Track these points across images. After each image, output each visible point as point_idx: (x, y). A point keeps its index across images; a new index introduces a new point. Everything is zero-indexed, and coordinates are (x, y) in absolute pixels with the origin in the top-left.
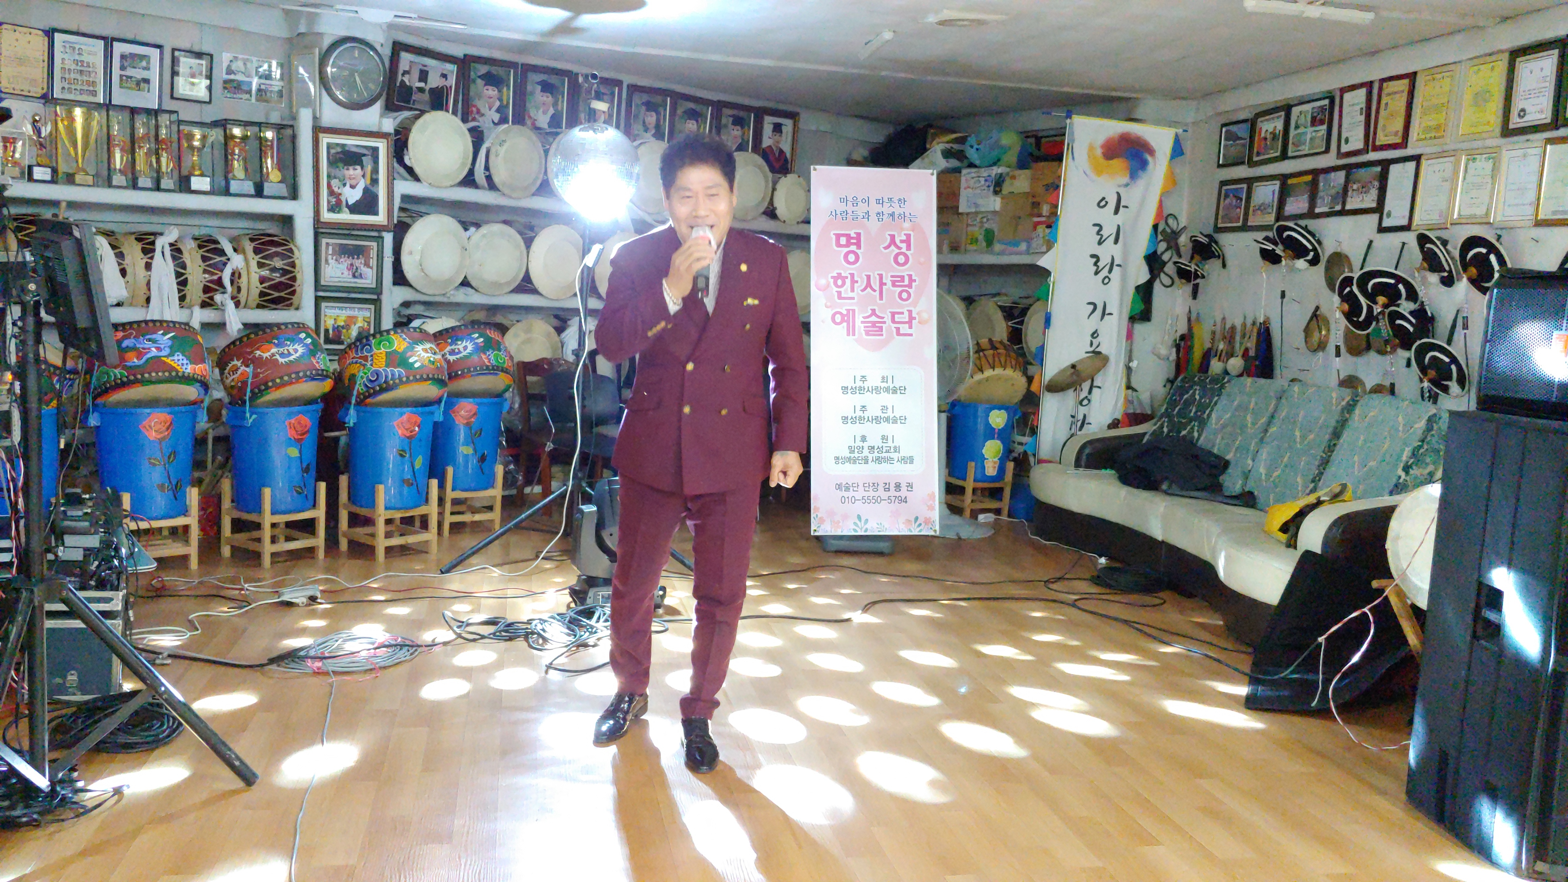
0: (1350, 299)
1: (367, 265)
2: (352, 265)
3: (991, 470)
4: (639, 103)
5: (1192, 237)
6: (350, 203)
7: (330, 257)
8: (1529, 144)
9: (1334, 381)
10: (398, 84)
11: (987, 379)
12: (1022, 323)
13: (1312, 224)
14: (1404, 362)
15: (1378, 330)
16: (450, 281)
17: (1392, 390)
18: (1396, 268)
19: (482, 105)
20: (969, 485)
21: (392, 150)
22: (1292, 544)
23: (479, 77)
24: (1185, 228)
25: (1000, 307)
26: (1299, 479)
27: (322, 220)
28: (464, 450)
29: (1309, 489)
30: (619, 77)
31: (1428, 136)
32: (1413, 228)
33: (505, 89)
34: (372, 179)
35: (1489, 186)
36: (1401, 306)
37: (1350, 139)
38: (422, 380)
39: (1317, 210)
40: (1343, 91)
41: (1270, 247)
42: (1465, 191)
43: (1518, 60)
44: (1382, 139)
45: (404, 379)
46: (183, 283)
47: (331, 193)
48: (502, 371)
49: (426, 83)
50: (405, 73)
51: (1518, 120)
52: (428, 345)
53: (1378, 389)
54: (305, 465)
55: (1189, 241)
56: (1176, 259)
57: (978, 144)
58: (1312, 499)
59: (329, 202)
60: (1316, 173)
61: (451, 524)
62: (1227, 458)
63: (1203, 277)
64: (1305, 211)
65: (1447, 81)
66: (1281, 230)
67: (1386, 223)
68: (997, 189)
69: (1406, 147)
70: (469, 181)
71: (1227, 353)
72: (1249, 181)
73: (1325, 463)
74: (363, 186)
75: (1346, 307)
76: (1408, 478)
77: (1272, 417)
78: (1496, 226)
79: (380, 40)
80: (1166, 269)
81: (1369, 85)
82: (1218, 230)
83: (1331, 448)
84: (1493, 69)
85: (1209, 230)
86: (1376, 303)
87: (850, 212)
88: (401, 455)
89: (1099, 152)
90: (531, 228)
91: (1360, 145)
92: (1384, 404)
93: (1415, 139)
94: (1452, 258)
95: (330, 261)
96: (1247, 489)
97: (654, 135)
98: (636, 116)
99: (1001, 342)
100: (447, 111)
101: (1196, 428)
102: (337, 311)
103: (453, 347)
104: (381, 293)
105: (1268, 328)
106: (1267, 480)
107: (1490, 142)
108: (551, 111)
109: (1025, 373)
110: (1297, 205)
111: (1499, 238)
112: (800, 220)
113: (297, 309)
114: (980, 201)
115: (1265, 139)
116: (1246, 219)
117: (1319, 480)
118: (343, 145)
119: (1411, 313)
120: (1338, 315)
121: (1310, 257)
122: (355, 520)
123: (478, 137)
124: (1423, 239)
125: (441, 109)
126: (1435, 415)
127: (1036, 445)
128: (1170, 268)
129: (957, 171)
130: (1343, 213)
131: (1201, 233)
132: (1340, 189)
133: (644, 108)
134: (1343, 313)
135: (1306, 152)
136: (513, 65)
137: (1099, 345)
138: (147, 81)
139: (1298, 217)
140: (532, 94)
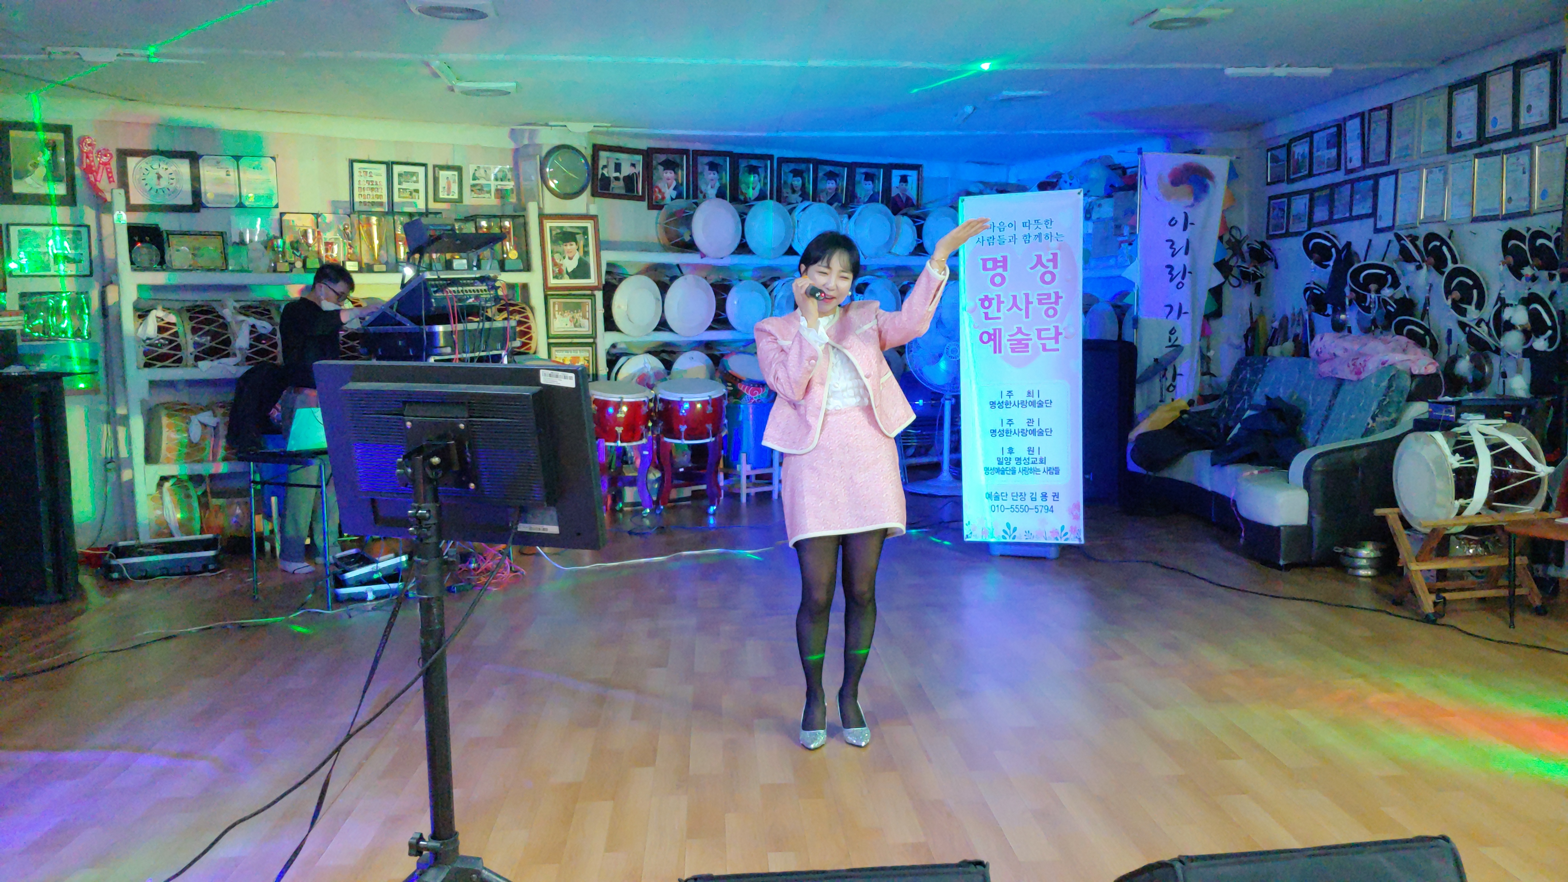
1: (584, 317)
2: (573, 317)
4: (787, 171)
5: (1248, 245)
7: (556, 312)
8: (1465, 159)
10: (599, 176)
16: (649, 325)
18: (1385, 261)
19: (662, 186)
23: (660, 164)
24: (1247, 237)
27: (550, 285)
30: (771, 152)
31: (1402, 154)
32: (1394, 228)
33: (680, 171)
35: (1442, 192)
37: (1353, 159)
39: (1336, 217)
40: (1346, 119)
42: (1427, 197)
43: (1455, 93)
44: (1373, 159)
47: (555, 264)
49: (620, 173)
50: (605, 167)
51: (1457, 140)
55: (1249, 248)
56: (1241, 264)
59: (553, 271)
60: (1333, 187)
63: (1262, 277)
64: (1326, 218)
65: (1411, 112)
67: (1380, 225)
68: (1088, 216)
69: (1389, 164)
72: (1289, 196)
74: (578, 257)
75: (1354, 295)
78: (1448, 223)
79: (584, 146)
80: (1233, 273)
81: (1361, 115)
82: (1269, 237)
84: (1439, 100)
85: (1263, 238)
86: (1369, 291)
87: (997, 238)
89: (1167, 180)
91: (1359, 163)
93: (1394, 158)
94: (1420, 251)
95: (557, 316)
97: (800, 197)
102: (563, 353)
104: (595, 338)
107: (1441, 158)
108: (718, 185)
110: (1321, 214)
111: (1451, 232)
115: (1297, 160)
116: (1287, 229)
118: (561, 228)
124: (1399, 238)
125: (632, 197)
128: (1235, 272)
130: (1352, 218)
131: (1258, 241)
132: (1347, 199)
133: (792, 175)
135: (1324, 171)
136: (685, 152)
137: (1177, 339)
138: (417, 191)
139: (1321, 224)
140: (702, 173)
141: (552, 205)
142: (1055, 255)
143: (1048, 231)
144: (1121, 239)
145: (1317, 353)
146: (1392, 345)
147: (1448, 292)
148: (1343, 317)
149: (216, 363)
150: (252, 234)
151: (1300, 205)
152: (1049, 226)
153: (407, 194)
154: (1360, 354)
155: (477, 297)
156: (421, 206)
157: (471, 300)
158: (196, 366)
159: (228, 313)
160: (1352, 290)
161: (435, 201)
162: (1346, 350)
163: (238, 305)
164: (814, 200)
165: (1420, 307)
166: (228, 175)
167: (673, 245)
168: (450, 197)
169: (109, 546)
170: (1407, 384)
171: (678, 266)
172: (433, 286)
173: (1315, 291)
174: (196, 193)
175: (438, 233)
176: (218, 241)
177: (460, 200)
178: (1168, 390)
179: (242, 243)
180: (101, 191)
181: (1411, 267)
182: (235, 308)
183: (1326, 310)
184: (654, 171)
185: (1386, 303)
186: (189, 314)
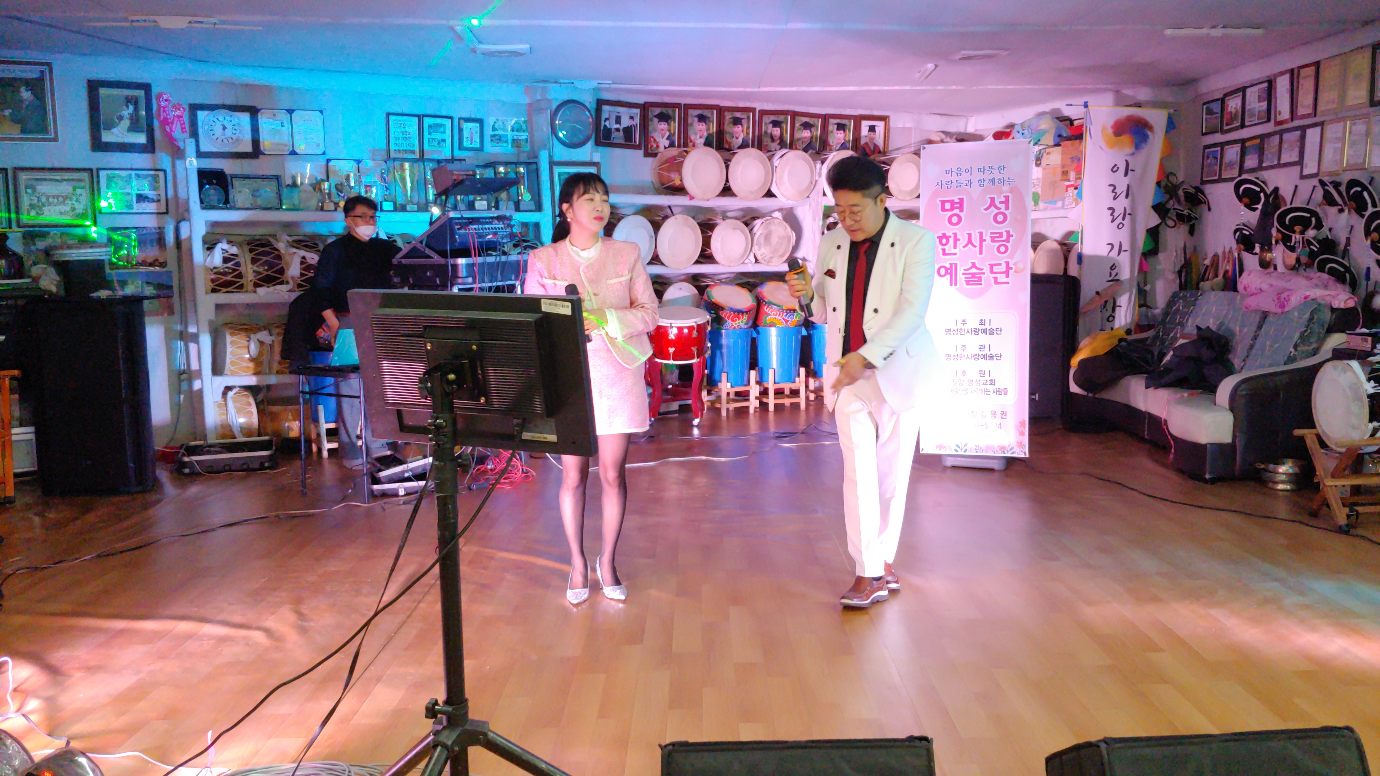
4: (767, 122)
5: (1183, 190)
10: (602, 128)
18: (1310, 205)
19: (657, 136)
23: (655, 116)
24: (1183, 182)
30: (753, 105)
31: (1328, 108)
32: (1319, 175)
33: (672, 123)
35: (1365, 142)
37: (1282, 112)
39: (1264, 165)
40: (1277, 75)
42: (1350, 147)
44: (1300, 111)
49: (620, 124)
50: (606, 119)
55: (1184, 193)
56: (1177, 206)
57: (1023, 130)
60: (1263, 137)
63: (1196, 219)
64: (1256, 165)
65: (1337, 68)
67: (1306, 172)
68: (1038, 162)
69: (1315, 116)
72: (1222, 145)
73: (1252, 348)
75: (1280, 235)
76: (1295, 354)
78: (1369, 170)
79: (589, 100)
80: (1169, 215)
81: (1292, 71)
82: (1203, 182)
84: (1363, 58)
85: (1197, 183)
86: (1294, 232)
87: (954, 181)
89: (1110, 131)
91: (1288, 115)
93: (1321, 110)
107: (1364, 111)
108: (705, 134)
110: (1251, 162)
111: (1370, 179)
116: (1220, 175)
118: (569, 173)
124: (1322, 183)
128: (1172, 214)
130: (1280, 165)
131: (1192, 186)
132: (1277, 148)
133: (771, 125)
135: (1255, 122)
136: (678, 105)
137: (1117, 274)
138: (444, 140)
139: (1252, 170)
140: (692, 124)
141: (561, 153)
142: (1007, 198)
143: (1001, 176)
144: (1068, 183)
145: (1245, 288)
146: (1315, 281)
147: (1367, 233)
148: (1269, 255)
149: (272, 289)
150: (303, 177)
151: (1232, 153)
152: (1002, 171)
153: (436, 144)
154: (1286, 290)
155: (495, 234)
156: (447, 154)
157: (490, 237)
158: (255, 292)
159: (281, 246)
160: (1278, 231)
161: (460, 149)
162: (1271, 285)
163: (290, 239)
164: (791, 148)
165: (1342, 246)
166: (282, 126)
167: (665, 188)
168: (473, 146)
169: (182, 445)
170: (1327, 316)
171: (670, 207)
172: (457, 224)
173: (1244, 232)
174: (256, 142)
175: (461, 178)
176: (274, 183)
177: (481, 149)
178: (1108, 320)
179: (294, 185)
180: (176, 140)
181: (1333, 210)
182: (288, 242)
183: (1254, 248)
185: (1309, 243)
186: (249, 247)
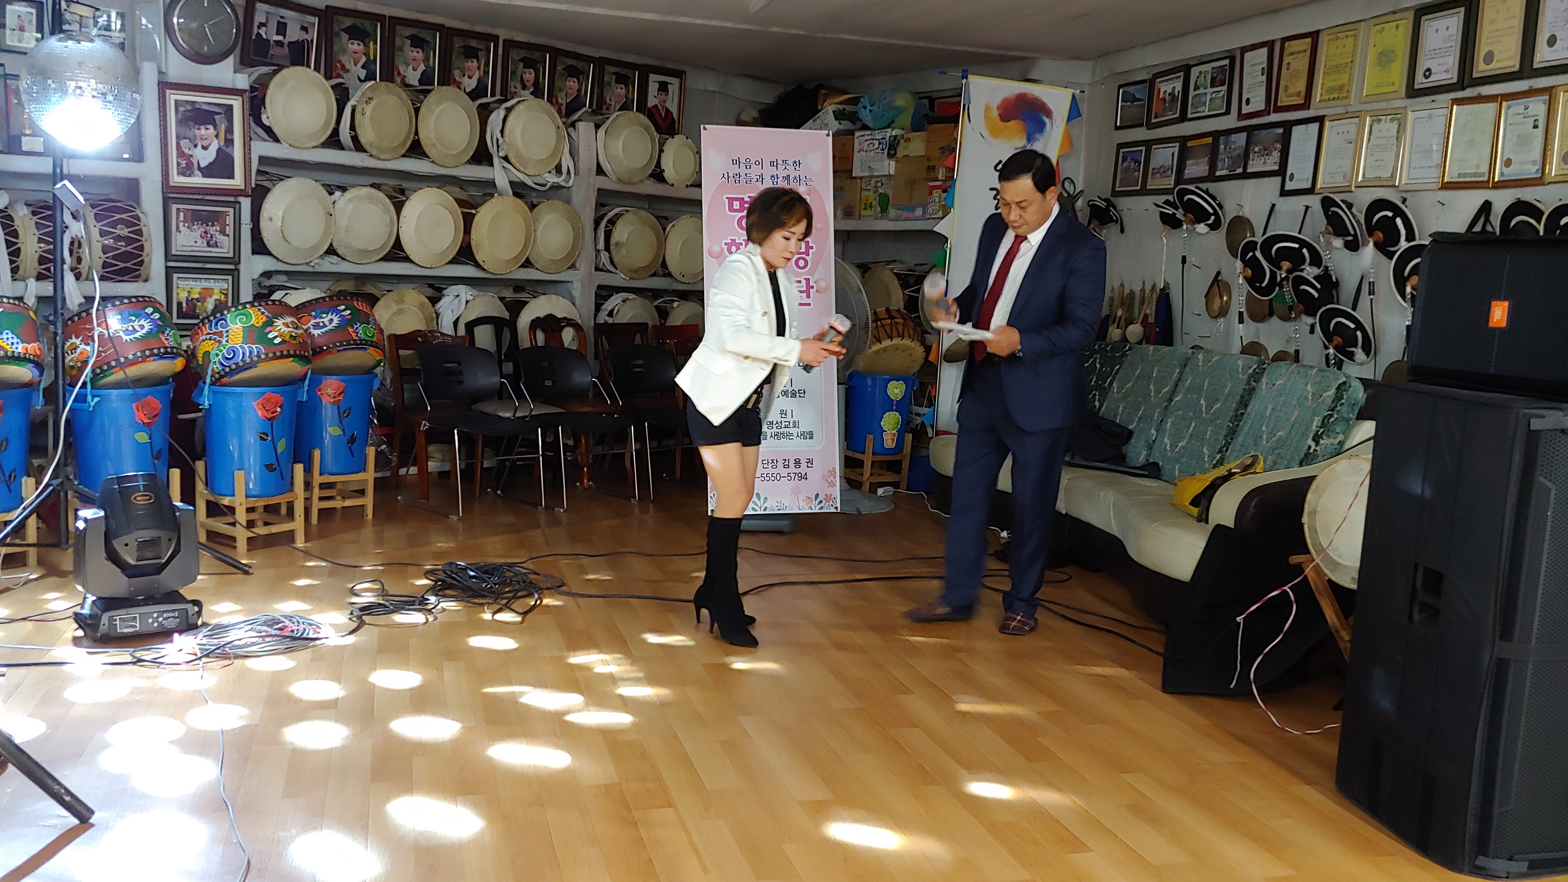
0: (1252, 264)
1: (223, 232)
2: (206, 233)
3: (889, 442)
4: (517, 58)
5: (1090, 201)
6: (203, 165)
7: (181, 224)
8: (1434, 105)
9: (1236, 348)
10: (254, 37)
11: (885, 350)
12: (918, 291)
13: (1212, 187)
14: (1308, 328)
15: (1281, 294)
16: (315, 248)
17: (1296, 357)
18: (1300, 233)
19: (346, 60)
20: (868, 459)
21: (247, 107)
22: (1203, 518)
23: (343, 30)
24: (1082, 191)
25: (895, 274)
26: (1205, 450)
27: (172, 184)
28: (331, 431)
29: (1217, 459)
30: (495, 31)
31: (1332, 97)
32: (1316, 191)
33: (372, 43)
34: (226, 139)
35: (1395, 148)
36: (1305, 272)
37: (1251, 101)
38: (282, 357)
39: (1218, 173)
40: (1244, 50)
41: (1170, 211)
42: (1370, 153)
43: (1423, 18)
44: (1284, 100)
45: (263, 356)
46: (14, 253)
47: (181, 154)
48: (372, 346)
49: (285, 37)
50: (261, 25)
51: (1424, 80)
52: (289, 320)
53: (1281, 356)
54: (155, 453)
55: (1086, 205)
57: (871, 106)
58: (1222, 471)
59: (178, 164)
60: (1216, 135)
61: (320, 510)
62: (1131, 427)
64: (1206, 174)
65: (1350, 42)
66: (1184, 192)
67: (1289, 186)
68: (892, 152)
69: (1309, 108)
70: (333, 141)
71: (1125, 320)
72: (1149, 144)
73: (1232, 433)
74: (217, 147)
75: (1249, 272)
76: (1318, 448)
77: (1176, 385)
78: (1400, 189)
81: (1270, 45)
82: (1116, 194)
83: (1238, 418)
84: (1397, 26)
85: (1107, 194)
86: (1280, 269)
88: (262, 438)
89: (995, 113)
90: (402, 191)
91: (1262, 106)
92: (1292, 372)
93: (1318, 101)
94: (1358, 222)
95: (181, 228)
96: (1151, 461)
97: (532, 93)
98: (513, 73)
99: (898, 311)
100: (309, 66)
101: (1097, 397)
102: (191, 282)
103: (318, 320)
104: (239, 263)
105: (1168, 293)
106: (1172, 451)
107: (1394, 103)
108: (422, 67)
109: (923, 343)
110: (1196, 168)
111: (1404, 201)
112: (689, 184)
113: (146, 281)
114: (872, 165)
115: (1164, 99)
116: (1144, 182)
117: (1227, 450)
118: (193, 102)
119: (1315, 278)
120: (1241, 280)
121: (1209, 222)
122: (214, 509)
123: (342, 95)
124: (1327, 203)
125: (303, 65)
126: (1344, 383)
127: (935, 415)
129: (851, 133)
130: (1245, 176)
131: (1099, 197)
132: (1241, 151)
133: (522, 64)
134: (1245, 278)
135: (1207, 113)
136: (380, 18)
139: (1198, 180)
140: (401, 49)
141: (181, 69)
144: (932, 184)
147: (1401, 277)
152: (797, 168)
164: (550, 101)
170: (1359, 395)
181: (1342, 243)
184: (335, 40)
